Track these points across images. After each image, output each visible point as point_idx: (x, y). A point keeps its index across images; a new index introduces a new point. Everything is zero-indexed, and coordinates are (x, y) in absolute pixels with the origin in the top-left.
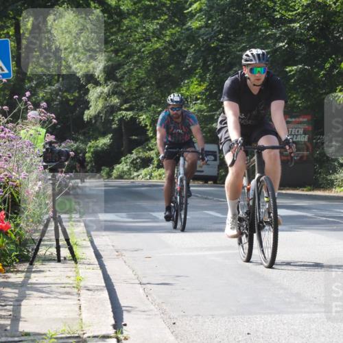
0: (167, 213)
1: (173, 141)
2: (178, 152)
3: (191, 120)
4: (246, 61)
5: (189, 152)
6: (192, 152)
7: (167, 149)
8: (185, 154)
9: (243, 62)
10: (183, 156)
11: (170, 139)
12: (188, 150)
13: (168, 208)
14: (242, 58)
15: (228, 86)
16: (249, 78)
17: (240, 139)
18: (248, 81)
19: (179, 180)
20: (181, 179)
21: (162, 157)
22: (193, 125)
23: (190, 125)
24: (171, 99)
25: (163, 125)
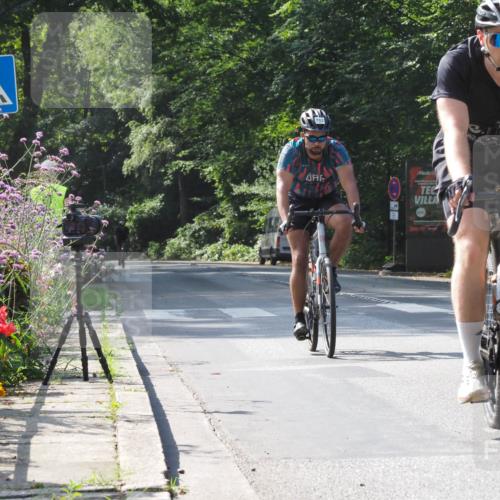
0: (299, 326)
1: (304, 194)
2: (313, 214)
4: (484, 19)
5: (332, 213)
7: (293, 210)
8: (327, 216)
9: (478, 21)
10: (322, 220)
11: (297, 191)
13: (300, 317)
14: (475, 13)
15: (447, 66)
16: (488, 55)
17: (467, 177)
18: (486, 60)
19: (317, 264)
20: (321, 263)
21: (285, 226)
22: (341, 164)
23: (336, 165)
24: (309, 121)
25: (289, 166)
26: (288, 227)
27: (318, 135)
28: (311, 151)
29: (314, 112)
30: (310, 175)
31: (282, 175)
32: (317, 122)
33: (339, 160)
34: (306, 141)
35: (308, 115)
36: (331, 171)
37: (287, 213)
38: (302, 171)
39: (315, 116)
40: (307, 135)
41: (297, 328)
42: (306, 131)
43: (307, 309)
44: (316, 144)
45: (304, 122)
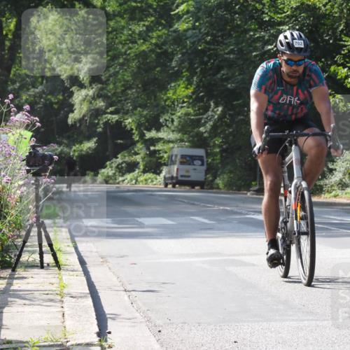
2: (288, 136)
3: (314, 76)
5: (308, 135)
6: (314, 135)
7: (268, 132)
10: (296, 144)
12: (306, 131)
19: (292, 189)
20: (297, 188)
21: (259, 149)
22: (316, 85)
23: (311, 87)
24: (288, 43)
25: (264, 86)
26: (262, 150)
27: (296, 58)
28: (288, 74)
29: (292, 35)
30: (285, 96)
31: (257, 96)
32: (296, 46)
33: (314, 81)
34: (283, 64)
35: (286, 38)
36: (306, 92)
37: (261, 136)
38: (276, 93)
39: (293, 39)
40: (285, 58)
41: (269, 254)
42: (283, 53)
43: (279, 235)
44: (294, 68)
45: (282, 45)
